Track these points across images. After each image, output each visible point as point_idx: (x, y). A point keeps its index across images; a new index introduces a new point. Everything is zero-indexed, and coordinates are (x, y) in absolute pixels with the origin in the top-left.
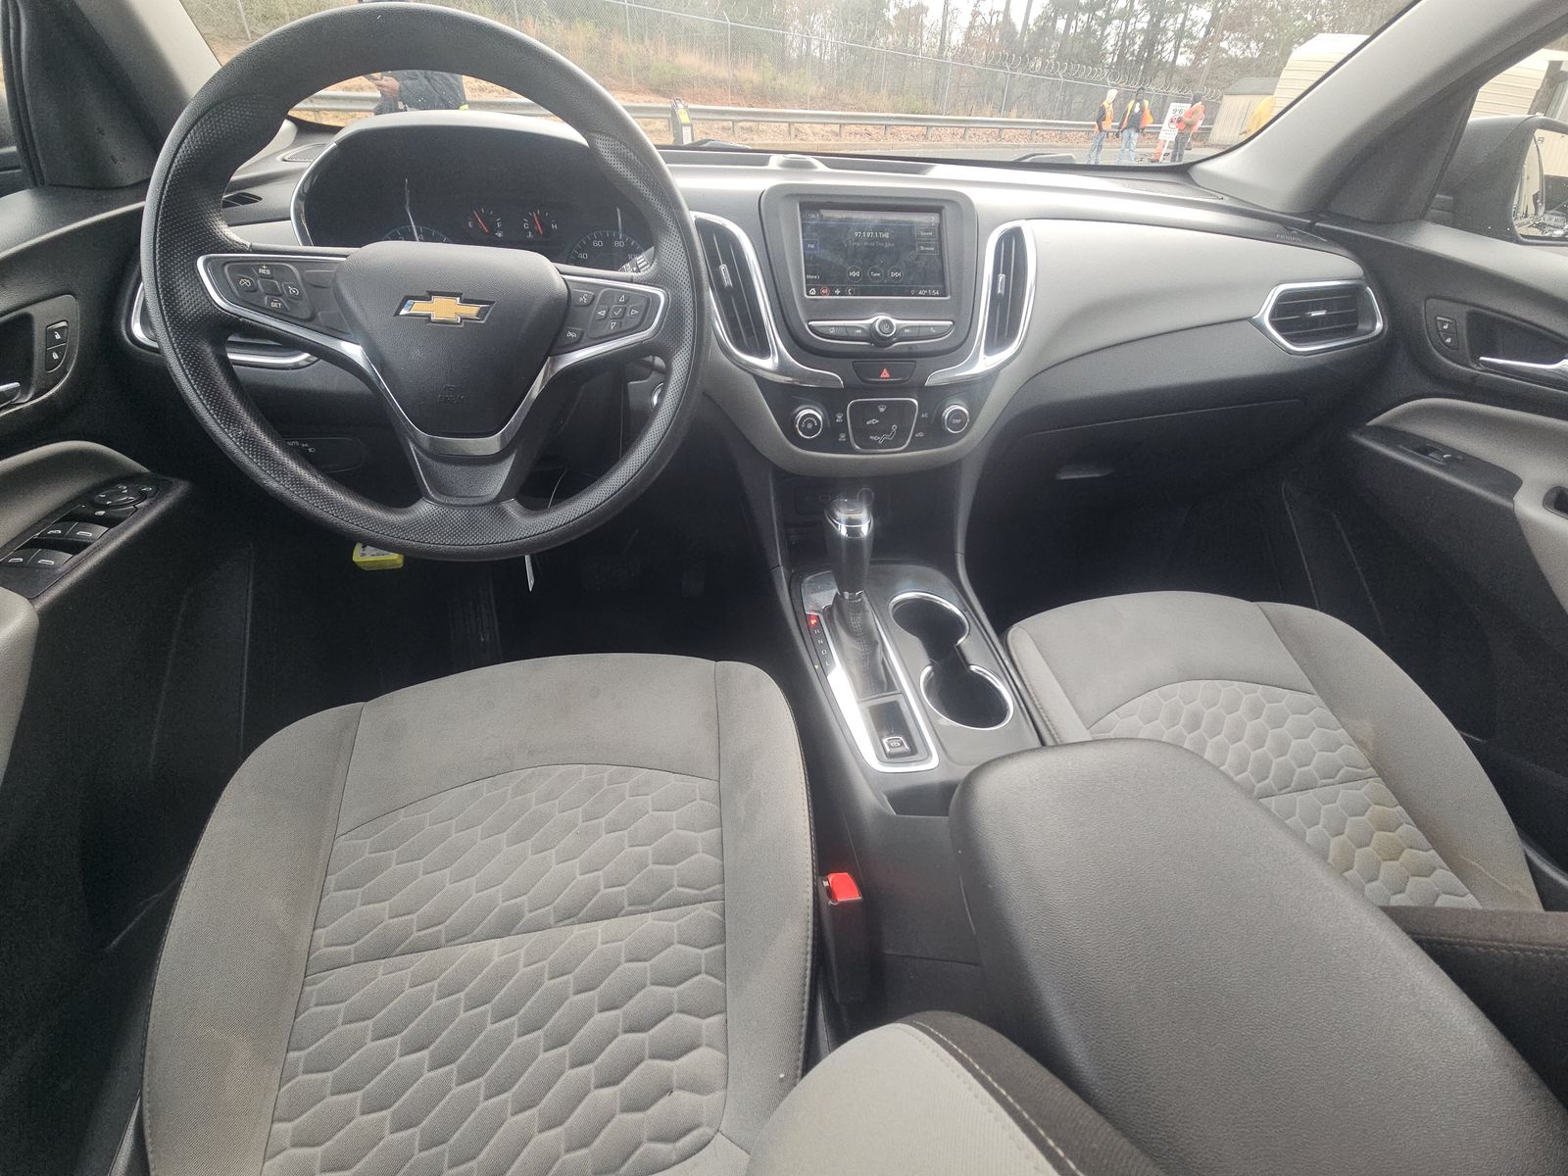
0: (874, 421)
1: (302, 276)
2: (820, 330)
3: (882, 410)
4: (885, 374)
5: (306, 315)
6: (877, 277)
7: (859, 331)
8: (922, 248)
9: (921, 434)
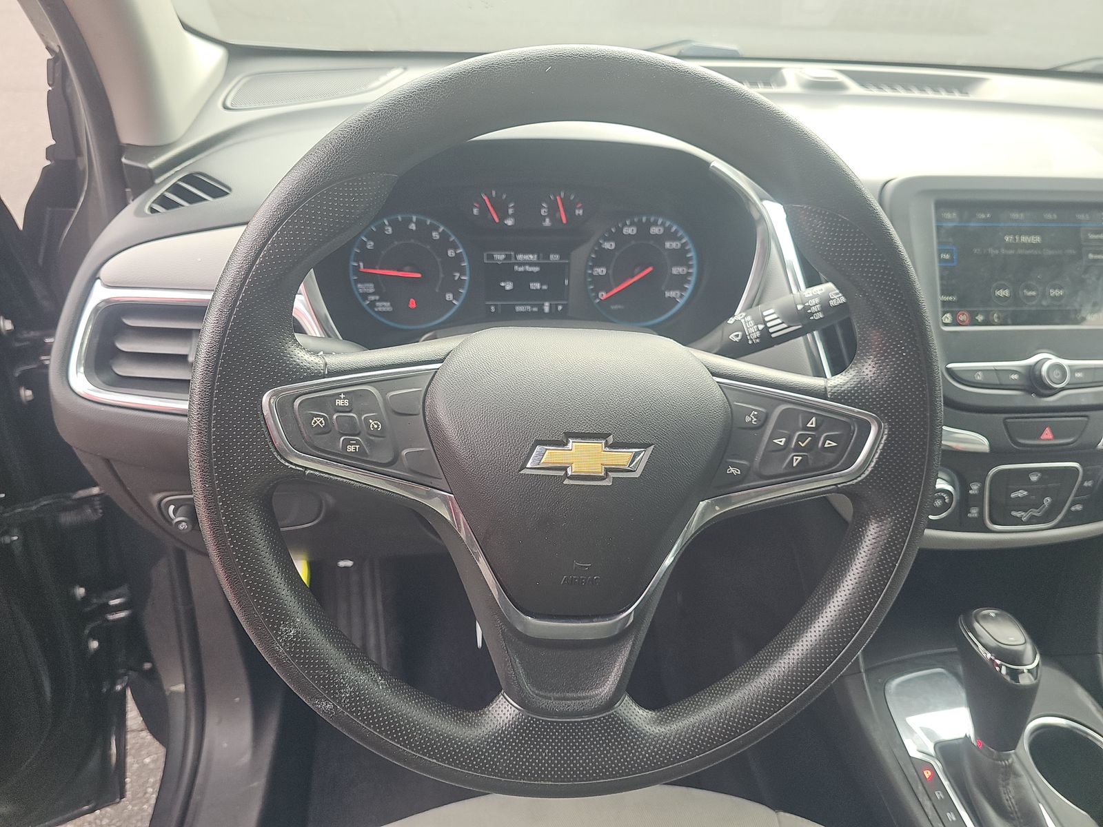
0: (1021, 493)
1: (384, 399)
2: (964, 376)
3: (1034, 478)
4: (1047, 435)
5: (387, 458)
6: (1032, 296)
7: (1015, 377)
8: (1091, 256)
9: (1078, 507)
